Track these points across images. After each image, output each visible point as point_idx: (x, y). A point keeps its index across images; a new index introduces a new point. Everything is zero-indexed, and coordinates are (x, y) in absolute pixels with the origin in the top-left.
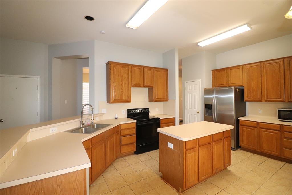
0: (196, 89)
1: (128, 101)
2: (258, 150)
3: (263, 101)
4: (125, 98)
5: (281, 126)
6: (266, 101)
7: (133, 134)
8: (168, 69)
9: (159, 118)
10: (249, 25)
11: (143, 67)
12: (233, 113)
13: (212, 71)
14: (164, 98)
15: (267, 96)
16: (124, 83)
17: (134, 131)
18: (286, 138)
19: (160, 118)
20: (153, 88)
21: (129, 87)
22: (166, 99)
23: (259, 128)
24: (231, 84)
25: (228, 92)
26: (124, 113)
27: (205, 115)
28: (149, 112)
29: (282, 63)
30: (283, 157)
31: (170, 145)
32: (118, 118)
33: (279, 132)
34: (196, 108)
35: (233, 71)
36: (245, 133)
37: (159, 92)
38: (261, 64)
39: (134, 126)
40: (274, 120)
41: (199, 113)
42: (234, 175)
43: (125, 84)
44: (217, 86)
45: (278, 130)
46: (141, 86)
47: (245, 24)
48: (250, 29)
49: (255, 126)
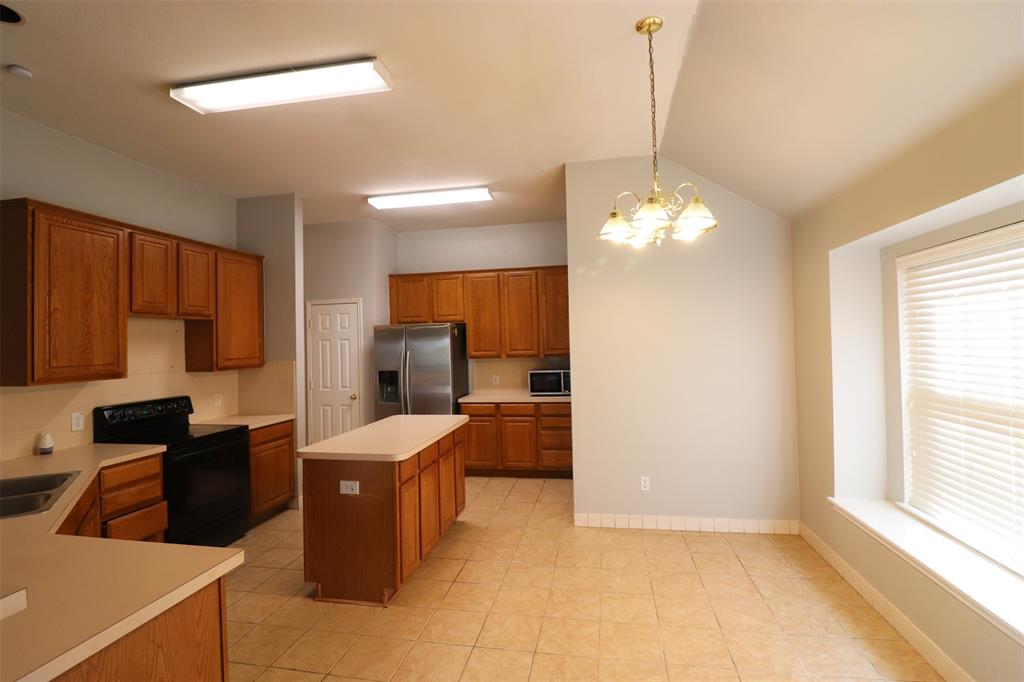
0: (347, 326)
1: (117, 371)
2: (500, 467)
3: (504, 356)
4: (98, 360)
5: (537, 405)
6: (508, 356)
7: (152, 502)
8: (263, 257)
9: (247, 427)
10: (491, 189)
11: (175, 242)
12: (449, 390)
13: (391, 276)
14: (250, 358)
15: (511, 345)
16: (95, 299)
17: (156, 489)
18: (544, 428)
19: (250, 428)
20: (212, 321)
21: (121, 317)
22: (256, 361)
23: (499, 416)
24: (439, 316)
25: (437, 334)
26: (81, 427)
27: (380, 403)
28: (191, 411)
29: (534, 277)
30: (541, 468)
31: (350, 488)
32: (54, 450)
33: (533, 418)
34: (348, 385)
35: (443, 284)
36: (474, 434)
37: (233, 336)
38: (499, 275)
39: (156, 467)
40: (524, 396)
41: (355, 398)
42: (475, 527)
43: (102, 303)
44: (403, 320)
45: (532, 416)
46: (169, 310)
47: (484, 187)
48: (490, 198)
49: (493, 412)
